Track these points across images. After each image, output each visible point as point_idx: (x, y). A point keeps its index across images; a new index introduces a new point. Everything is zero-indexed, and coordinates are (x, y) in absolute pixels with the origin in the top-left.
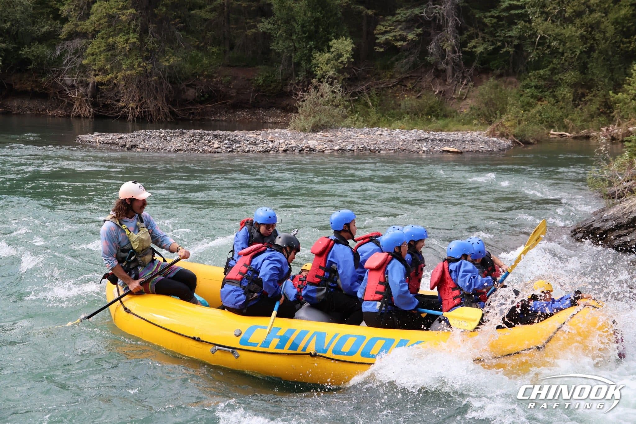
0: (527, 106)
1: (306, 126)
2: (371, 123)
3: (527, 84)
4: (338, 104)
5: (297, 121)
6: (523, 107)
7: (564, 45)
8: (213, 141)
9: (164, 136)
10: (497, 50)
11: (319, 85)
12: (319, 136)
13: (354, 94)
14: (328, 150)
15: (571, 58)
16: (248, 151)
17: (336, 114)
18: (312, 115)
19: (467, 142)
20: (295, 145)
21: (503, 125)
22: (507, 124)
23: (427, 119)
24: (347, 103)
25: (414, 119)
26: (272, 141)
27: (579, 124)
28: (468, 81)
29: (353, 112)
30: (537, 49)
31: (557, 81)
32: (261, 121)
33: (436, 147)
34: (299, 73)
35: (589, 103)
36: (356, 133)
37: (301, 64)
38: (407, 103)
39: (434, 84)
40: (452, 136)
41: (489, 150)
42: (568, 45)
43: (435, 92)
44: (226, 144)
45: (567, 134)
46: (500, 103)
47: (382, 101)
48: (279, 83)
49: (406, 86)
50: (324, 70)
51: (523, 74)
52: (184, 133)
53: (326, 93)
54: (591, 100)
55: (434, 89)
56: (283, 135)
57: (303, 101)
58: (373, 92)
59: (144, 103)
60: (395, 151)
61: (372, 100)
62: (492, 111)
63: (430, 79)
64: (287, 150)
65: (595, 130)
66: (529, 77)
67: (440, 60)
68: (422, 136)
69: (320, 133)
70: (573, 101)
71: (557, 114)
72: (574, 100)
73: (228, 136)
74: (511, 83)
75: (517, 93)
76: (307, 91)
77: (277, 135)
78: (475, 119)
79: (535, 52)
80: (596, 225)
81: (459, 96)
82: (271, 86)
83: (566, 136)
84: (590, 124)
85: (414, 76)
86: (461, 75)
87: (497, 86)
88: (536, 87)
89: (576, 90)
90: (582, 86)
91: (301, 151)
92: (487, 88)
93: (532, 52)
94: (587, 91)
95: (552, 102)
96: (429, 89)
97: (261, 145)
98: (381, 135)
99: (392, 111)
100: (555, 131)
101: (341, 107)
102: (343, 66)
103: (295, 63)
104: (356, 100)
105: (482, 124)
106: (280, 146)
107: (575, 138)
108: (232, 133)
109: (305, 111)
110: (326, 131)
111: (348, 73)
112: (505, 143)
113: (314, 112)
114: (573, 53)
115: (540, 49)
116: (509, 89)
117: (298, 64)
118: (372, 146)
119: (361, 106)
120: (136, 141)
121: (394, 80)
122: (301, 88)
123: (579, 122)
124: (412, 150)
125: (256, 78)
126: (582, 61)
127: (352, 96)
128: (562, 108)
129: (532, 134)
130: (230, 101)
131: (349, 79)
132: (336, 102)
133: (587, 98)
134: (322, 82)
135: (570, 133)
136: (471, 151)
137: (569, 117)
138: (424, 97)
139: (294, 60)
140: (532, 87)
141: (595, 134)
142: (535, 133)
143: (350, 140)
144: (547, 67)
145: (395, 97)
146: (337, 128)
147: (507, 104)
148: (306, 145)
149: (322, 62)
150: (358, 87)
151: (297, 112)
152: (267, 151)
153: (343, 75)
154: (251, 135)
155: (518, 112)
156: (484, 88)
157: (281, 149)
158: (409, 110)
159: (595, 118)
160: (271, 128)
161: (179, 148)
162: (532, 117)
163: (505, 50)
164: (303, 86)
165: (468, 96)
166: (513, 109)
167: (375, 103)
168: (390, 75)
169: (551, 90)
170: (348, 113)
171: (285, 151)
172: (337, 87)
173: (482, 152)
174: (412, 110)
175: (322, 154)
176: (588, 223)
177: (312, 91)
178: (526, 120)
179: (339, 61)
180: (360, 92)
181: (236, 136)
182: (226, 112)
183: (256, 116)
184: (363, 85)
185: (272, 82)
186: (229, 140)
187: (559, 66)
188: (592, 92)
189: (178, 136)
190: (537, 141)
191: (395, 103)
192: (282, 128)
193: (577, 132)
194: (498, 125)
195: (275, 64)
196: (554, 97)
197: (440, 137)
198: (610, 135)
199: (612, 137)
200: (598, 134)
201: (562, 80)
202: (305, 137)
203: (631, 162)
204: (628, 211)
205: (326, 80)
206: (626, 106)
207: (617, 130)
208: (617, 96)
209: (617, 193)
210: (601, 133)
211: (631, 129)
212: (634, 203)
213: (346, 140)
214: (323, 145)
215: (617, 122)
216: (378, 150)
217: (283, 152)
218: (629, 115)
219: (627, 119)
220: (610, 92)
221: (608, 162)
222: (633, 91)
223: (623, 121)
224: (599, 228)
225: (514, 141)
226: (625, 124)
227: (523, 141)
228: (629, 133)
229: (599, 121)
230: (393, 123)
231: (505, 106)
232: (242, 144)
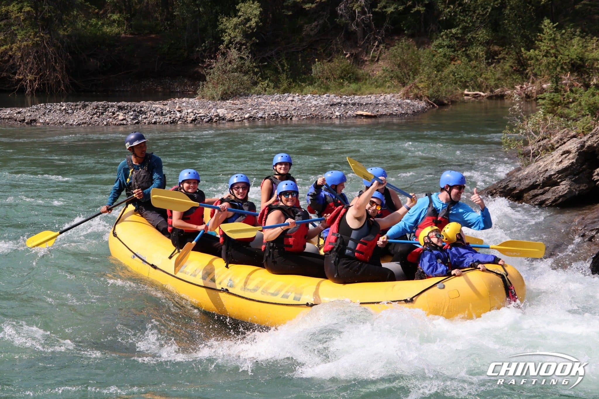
0: (439, 67)
1: (215, 95)
2: (282, 88)
3: (439, 43)
4: (247, 70)
5: (206, 89)
7: (475, 2)
8: (118, 113)
9: (65, 109)
10: (407, 10)
11: (227, 51)
12: (228, 105)
13: (262, 61)
15: (483, 15)
16: (155, 123)
17: (245, 81)
18: (221, 83)
19: (380, 106)
20: (203, 114)
21: (417, 87)
22: (421, 86)
23: (340, 83)
24: (256, 70)
26: (179, 111)
28: (380, 43)
29: (264, 78)
30: (447, 8)
31: (469, 40)
32: (168, 90)
33: (349, 112)
34: (205, 39)
35: (502, 61)
36: (265, 99)
37: (207, 29)
38: (318, 67)
39: (345, 47)
40: (365, 99)
41: (403, 112)
42: (479, 1)
43: (346, 54)
44: (132, 115)
45: (482, 94)
46: (413, 64)
47: (292, 66)
48: (185, 50)
49: (316, 49)
50: (232, 35)
51: (435, 34)
52: (87, 105)
53: (235, 59)
54: (504, 58)
55: (344, 52)
56: (191, 104)
57: (211, 68)
58: (283, 57)
59: (42, 75)
60: (308, 118)
61: (283, 66)
62: (405, 73)
63: (341, 42)
64: (196, 119)
65: (509, 89)
67: (350, 22)
68: (335, 100)
69: (230, 101)
70: (486, 60)
71: (470, 73)
73: (134, 106)
75: (430, 53)
76: (215, 58)
77: (184, 104)
78: (389, 81)
80: (512, 185)
81: (370, 58)
82: (176, 54)
83: (480, 95)
84: (504, 83)
85: (324, 40)
86: (372, 37)
87: (409, 47)
88: (449, 47)
89: (488, 49)
90: (495, 44)
91: (210, 120)
92: (399, 49)
93: (444, 10)
94: (501, 49)
95: (465, 62)
96: (340, 52)
97: (168, 115)
98: (292, 101)
99: (303, 76)
100: (470, 91)
101: (251, 73)
102: (251, 31)
103: (200, 29)
104: (266, 65)
105: (394, 86)
106: (189, 116)
107: (490, 98)
108: (137, 104)
109: (213, 79)
110: (236, 99)
111: (256, 38)
112: (419, 105)
113: (223, 80)
114: (484, 10)
115: (450, 8)
116: (421, 50)
117: (204, 30)
118: (284, 112)
119: (272, 72)
120: (36, 116)
121: (304, 44)
122: (208, 55)
123: (493, 80)
124: (325, 115)
125: (160, 46)
126: (494, 18)
128: (475, 67)
129: (446, 94)
130: (134, 71)
131: (258, 44)
132: (245, 68)
133: (500, 56)
134: (229, 49)
135: (484, 92)
136: (385, 115)
137: (483, 76)
138: (335, 61)
139: (200, 26)
140: (444, 46)
141: (509, 92)
142: (450, 93)
143: (261, 107)
144: (459, 25)
145: (305, 61)
146: (247, 95)
147: (420, 65)
148: (215, 114)
149: (230, 27)
150: (267, 52)
151: (204, 80)
152: (174, 122)
153: (251, 39)
154: (157, 106)
155: (430, 72)
156: (396, 49)
157: (189, 120)
158: (320, 74)
159: (509, 77)
160: (179, 98)
161: (81, 122)
162: (446, 78)
163: (416, 9)
164: (210, 52)
165: (380, 58)
166: (425, 71)
167: (286, 68)
168: (300, 39)
169: (464, 49)
170: (258, 79)
171: (194, 120)
172: (245, 54)
173: (396, 115)
174: (323, 74)
175: (232, 122)
176: (505, 183)
177: (220, 57)
178: (441, 80)
179: (247, 26)
180: (269, 58)
181: (141, 107)
182: (131, 82)
183: (163, 85)
184: (272, 50)
185: (177, 49)
186: (134, 111)
187: (471, 24)
188: (505, 49)
189: (80, 109)
190: (452, 102)
191: (306, 68)
192: (190, 97)
193: (492, 91)
194: (411, 87)
197: (353, 101)
198: (524, 93)
199: (526, 95)
200: (512, 92)
201: (474, 38)
202: (214, 105)
203: (545, 119)
204: (543, 170)
205: (234, 46)
206: (539, 62)
207: (531, 88)
208: (528, 53)
209: (532, 152)
210: (515, 91)
211: (545, 86)
212: (549, 162)
213: (257, 108)
214: (232, 114)
215: (531, 79)
216: (289, 116)
217: (191, 123)
218: (543, 73)
219: (541, 76)
220: (523, 49)
221: (522, 120)
222: (545, 48)
223: (537, 78)
224: (515, 188)
225: (428, 102)
226: (539, 81)
227: (437, 102)
228: (542, 91)
229: (514, 79)
230: (304, 87)
231: (418, 67)
232: (149, 115)
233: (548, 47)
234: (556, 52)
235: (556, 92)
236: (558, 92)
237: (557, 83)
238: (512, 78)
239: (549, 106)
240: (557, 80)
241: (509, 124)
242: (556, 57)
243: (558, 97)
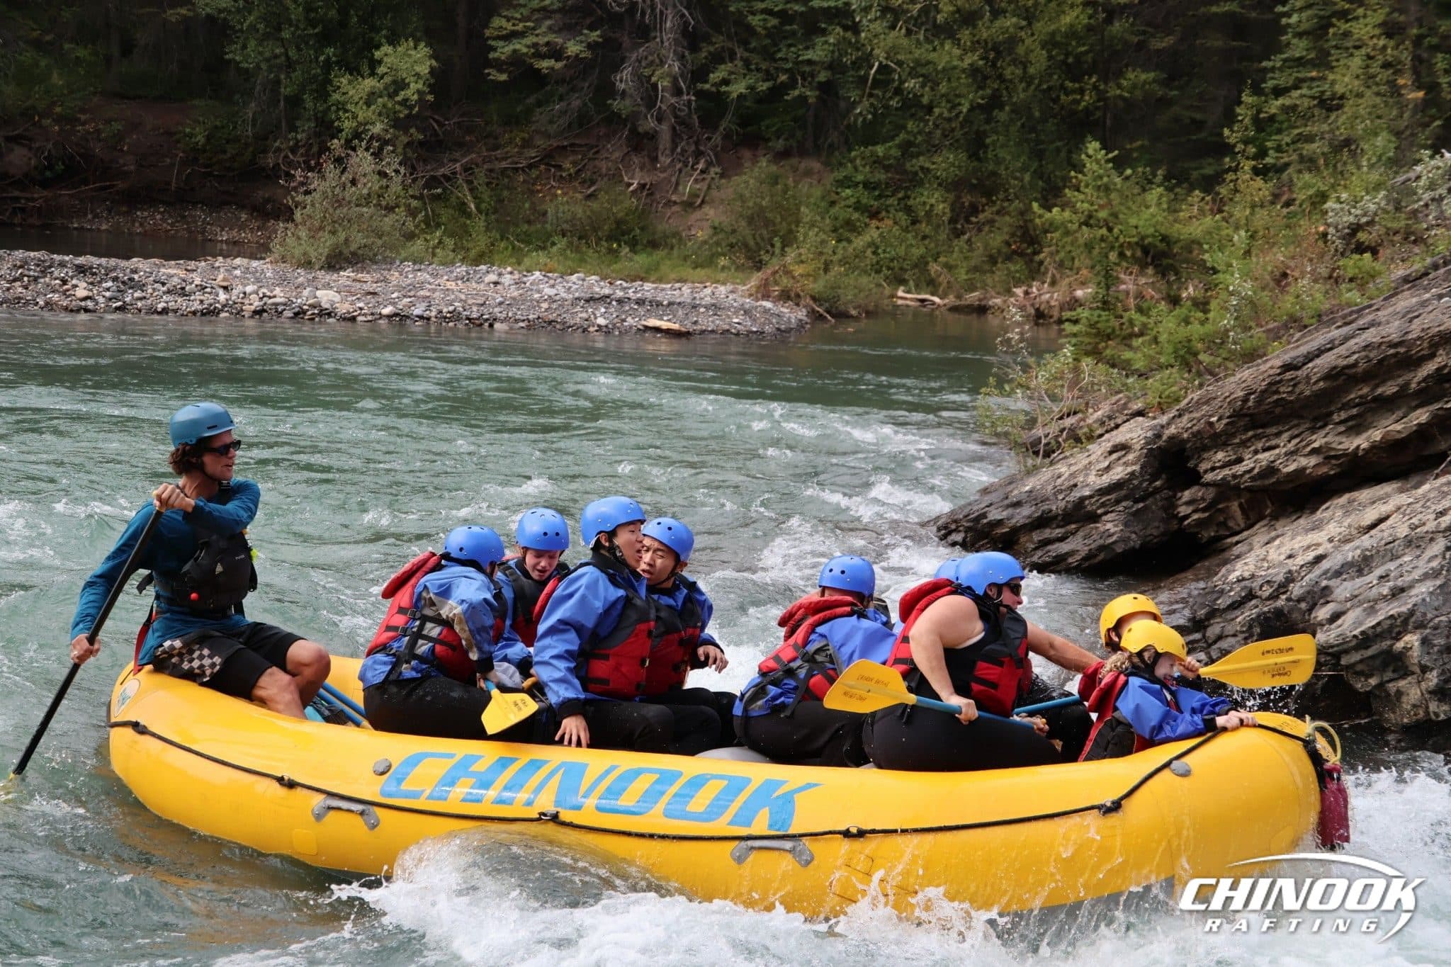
0: (845, 230)
1: (313, 255)
2: (473, 253)
3: (845, 177)
4: (393, 204)
5: (290, 241)
6: (835, 231)
7: (932, 89)
8: (75, 282)
10: (777, 92)
11: (348, 155)
12: (343, 281)
13: (432, 182)
14: (365, 315)
15: (949, 120)
16: (165, 311)
17: (387, 229)
18: (328, 228)
19: (702, 310)
20: (282, 300)
21: (788, 273)
22: (799, 270)
23: (610, 251)
24: (414, 203)
25: (578, 250)
26: (225, 288)
27: (963, 275)
28: (710, 164)
29: (431, 224)
30: (871, 95)
31: (916, 174)
32: (200, 237)
33: (629, 319)
34: (298, 123)
35: (986, 228)
36: (435, 275)
37: (303, 100)
38: (561, 209)
39: (628, 167)
40: (668, 292)
41: (755, 329)
42: (943, 88)
43: (630, 185)
44: (108, 289)
45: (936, 299)
46: (783, 219)
47: (501, 201)
48: (247, 144)
49: (559, 167)
50: (360, 118)
51: (837, 153)
53: (365, 175)
54: (991, 222)
55: (626, 179)
56: (254, 273)
57: (307, 193)
58: (481, 178)
60: (531, 326)
61: (477, 199)
62: (763, 239)
63: (617, 155)
64: (264, 311)
65: (998, 293)
66: (852, 161)
67: (643, 109)
68: (597, 289)
69: (348, 273)
70: (950, 222)
71: (914, 250)
72: (953, 221)
73: (114, 269)
74: (808, 173)
75: (823, 198)
76: (318, 168)
77: (238, 272)
78: (725, 255)
79: (866, 103)
80: (994, 515)
81: (685, 198)
82: (225, 152)
83: (934, 303)
84: (988, 279)
85: (581, 146)
86: (693, 148)
87: (775, 180)
88: (866, 185)
89: (958, 197)
90: (973, 188)
91: (299, 314)
92: (752, 181)
93: (860, 102)
94: (984, 200)
95: (904, 223)
96: (616, 178)
97: (198, 296)
98: (496, 283)
99: (525, 227)
100: (908, 292)
101: (401, 211)
102: (406, 112)
103: (287, 98)
104: (438, 197)
105: (738, 268)
106: (247, 302)
107: (954, 309)
108: (123, 263)
109: (310, 217)
110: (363, 270)
111: (418, 130)
112: (793, 315)
113: (334, 222)
114: (953, 107)
115: (877, 96)
116: (804, 187)
117: (295, 102)
118: (475, 309)
119: (451, 211)
121: (533, 152)
122: (301, 160)
123: (963, 271)
124: (572, 322)
125: (188, 130)
126: (975, 128)
127: (428, 185)
128: (924, 238)
129: (855, 295)
130: (120, 185)
131: (421, 143)
132: (389, 198)
133: (982, 216)
134: (354, 149)
135: (942, 298)
136: (712, 331)
137: (942, 259)
138: (603, 196)
139: (286, 91)
140: (857, 184)
141: (998, 301)
143: (422, 293)
144: (892, 138)
145: (533, 193)
146: (389, 262)
147: (798, 223)
148: (311, 301)
149: (356, 99)
150: (443, 165)
151: (290, 219)
152: (210, 313)
153: (406, 132)
154: (172, 271)
155: (823, 242)
156: (746, 182)
157: (248, 310)
158: (565, 226)
159: (999, 265)
160: (225, 257)
162: (856, 257)
163: (796, 93)
164: (307, 154)
165: (707, 199)
166: (810, 237)
167: (483, 206)
168: (523, 139)
169: (901, 195)
170: (417, 227)
171: (258, 313)
172: (392, 163)
173: (738, 334)
174: (573, 225)
175: (349, 324)
176: (977, 509)
177: (329, 168)
178: (843, 262)
179: (399, 98)
180: (448, 179)
181: (135, 271)
182: (110, 211)
183: (188, 223)
184: (456, 161)
185: (228, 142)
187: (920, 138)
188: (994, 203)
190: (868, 313)
191: (533, 208)
192: (253, 257)
193: (959, 297)
194: (776, 272)
195: (237, 97)
196: (908, 210)
197: (639, 295)
198: (1033, 305)
199: (1037, 310)
200: (1005, 301)
201: (926, 171)
202: (309, 280)
203: (1076, 370)
204: (1067, 484)
205: (363, 144)
206: (1069, 239)
207: (1047, 295)
208: (1048, 215)
209: (1043, 441)
210: (1012, 300)
211: (1079, 293)
212: (1080, 466)
213: (412, 293)
214: (352, 303)
215: (1050, 275)
216: (487, 320)
217: (252, 317)
218: (1076, 261)
219: (1071, 269)
220: (1035, 205)
221: (1026, 368)
222: (1086, 205)
223: (1062, 274)
224: (1000, 523)
225: (813, 310)
226: (1067, 280)
227: (834, 311)
228: (1074, 303)
229: (1009, 273)
230: (526, 255)
231: (793, 227)
232: (150, 291)
233: (1092, 204)
234: (1111, 219)
235: (1104, 310)
236: (1109, 310)
237: (1108, 288)
238: (1008, 269)
239: (1087, 340)
240: (1109, 280)
241: (995, 375)
242: (1110, 230)
243: (1108, 321)
